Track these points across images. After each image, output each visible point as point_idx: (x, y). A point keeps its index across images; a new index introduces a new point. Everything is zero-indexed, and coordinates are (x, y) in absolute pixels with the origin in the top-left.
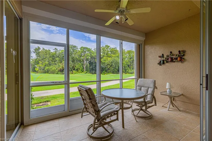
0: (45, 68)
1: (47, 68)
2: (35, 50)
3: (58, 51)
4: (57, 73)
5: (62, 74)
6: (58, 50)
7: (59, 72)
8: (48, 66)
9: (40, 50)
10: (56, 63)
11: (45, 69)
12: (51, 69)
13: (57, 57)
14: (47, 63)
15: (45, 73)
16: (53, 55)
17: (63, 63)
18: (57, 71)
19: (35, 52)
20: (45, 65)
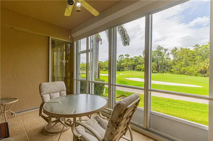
0: (181, 68)
1: (183, 68)
2: (172, 51)
3: (200, 48)
4: (196, 75)
5: (204, 76)
6: (200, 46)
7: (199, 74)
8: (184, 66)
9: (177, 51)
10: (196, 62)
11: (181, 70)
12: (188, 69)
13: (198, 55)
14: (184, 63)
15: (181, 74)
16: (193, 53)
17: (205, 62)
18: (195, 72)
19: (172, 53)
20: (182, 66)
